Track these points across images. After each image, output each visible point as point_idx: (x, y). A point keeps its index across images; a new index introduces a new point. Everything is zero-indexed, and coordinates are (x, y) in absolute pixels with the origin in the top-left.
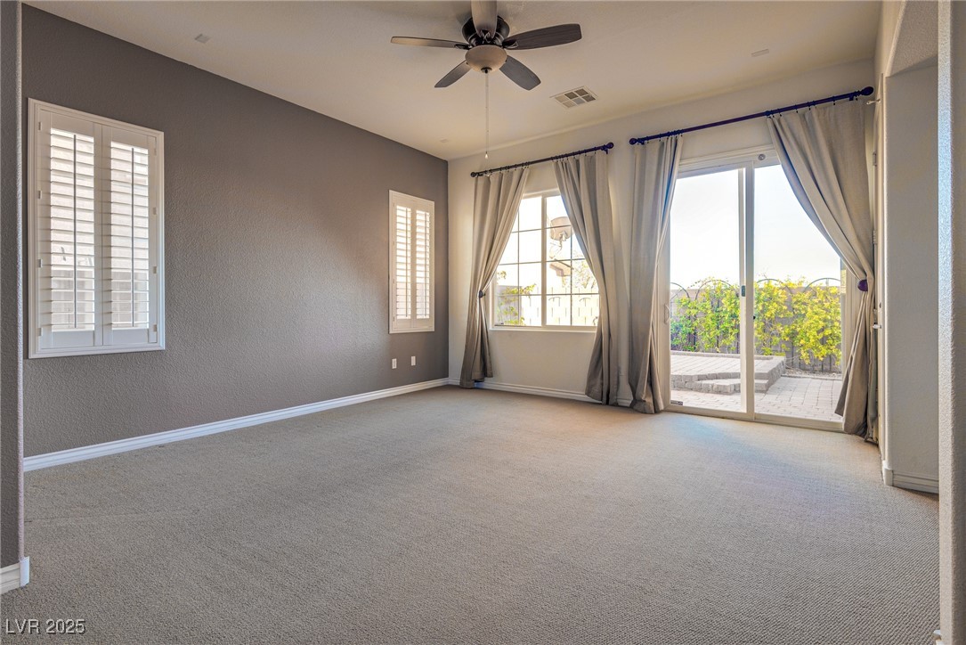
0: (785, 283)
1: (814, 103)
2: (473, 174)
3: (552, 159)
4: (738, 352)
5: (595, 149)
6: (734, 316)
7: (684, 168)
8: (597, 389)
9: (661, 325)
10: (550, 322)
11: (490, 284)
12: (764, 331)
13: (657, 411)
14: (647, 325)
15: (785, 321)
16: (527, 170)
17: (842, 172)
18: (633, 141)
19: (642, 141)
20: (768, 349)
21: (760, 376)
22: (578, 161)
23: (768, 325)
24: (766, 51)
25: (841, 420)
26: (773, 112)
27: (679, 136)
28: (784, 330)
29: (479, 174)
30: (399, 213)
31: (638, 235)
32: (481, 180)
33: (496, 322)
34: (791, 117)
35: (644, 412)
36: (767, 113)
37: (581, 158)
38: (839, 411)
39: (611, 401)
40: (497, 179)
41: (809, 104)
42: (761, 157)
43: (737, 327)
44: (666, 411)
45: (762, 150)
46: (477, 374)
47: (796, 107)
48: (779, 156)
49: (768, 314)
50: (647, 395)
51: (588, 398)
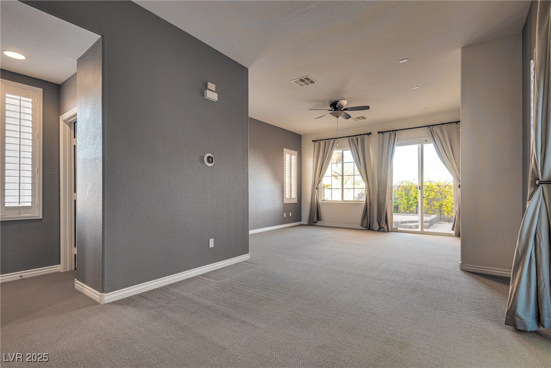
0: (438, 183)
1: (444, 124)
2: (313, 141)
3: (347, 137)
4: (417, 213)
5: (364, 134)
6: (416, 198)
7: (398, 143)
8: (365, 224)
9: (390, 200)
10: (345, 199)
11: (320, 184)
12: (428, 204)
13: (388, 231)
14: (385, 200)
15: (437, 200)
16: (336, 141)
17: (453, 149)
18: (379, 132)
19: (382, 133)
20: (429, 211)
21: (426, 222)
22: (357, 138)
23: (430, 202)
24: (428, 108)
25: (453, 232)
26: (430, 126)
27: (397, 132)
28: (437, 204)
29: (316, 141)
30: (287, 157)
31: (381, 167)
32: (317, 144)
33: (322, 199)
34: (436, 128)
35: (384, 231)
36: (428, 126)
37: (359, 137)
38: (453, 229)
39: (371, 228)
40: (324, 143)
41: (442, 124)
42: (426, 141)
43: (417, 202)
44: (391, 231)
45: (426, 138)
46: (315, 219)
47: (438, 125)
48: (432, 140)
49: (430, 197)
50: (385, 226)
51: (362, 228)
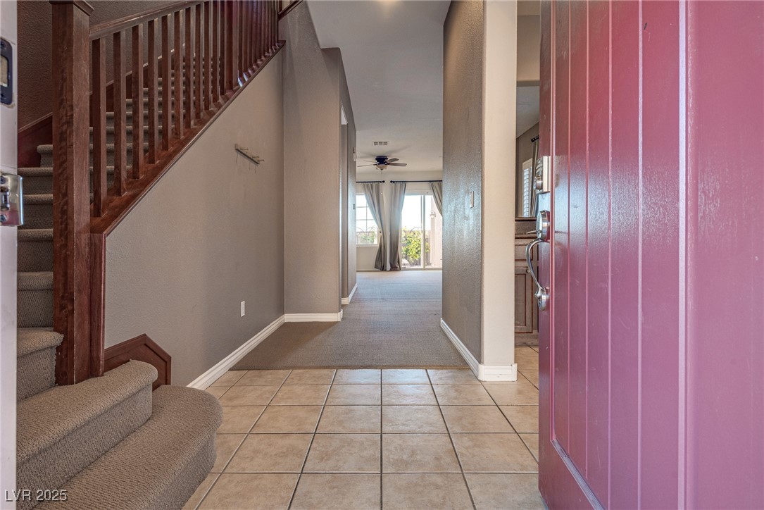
3: (362, 182)
5: (380, 182)
7: (407, 193)
8: (379, 266)
13: (399, 270)
14: (397, 242)
18: (391, 182)
19: (394, 182)
26: (432, 181)
27: (407, 183)
34: (435, 184)
35: (396, 271)
37: (374, 184)
39: (384, 269)
42: (427, 193)
44: (402, 270)
45: (427, 191)
48: (432, 192)
51: (375, 269)
